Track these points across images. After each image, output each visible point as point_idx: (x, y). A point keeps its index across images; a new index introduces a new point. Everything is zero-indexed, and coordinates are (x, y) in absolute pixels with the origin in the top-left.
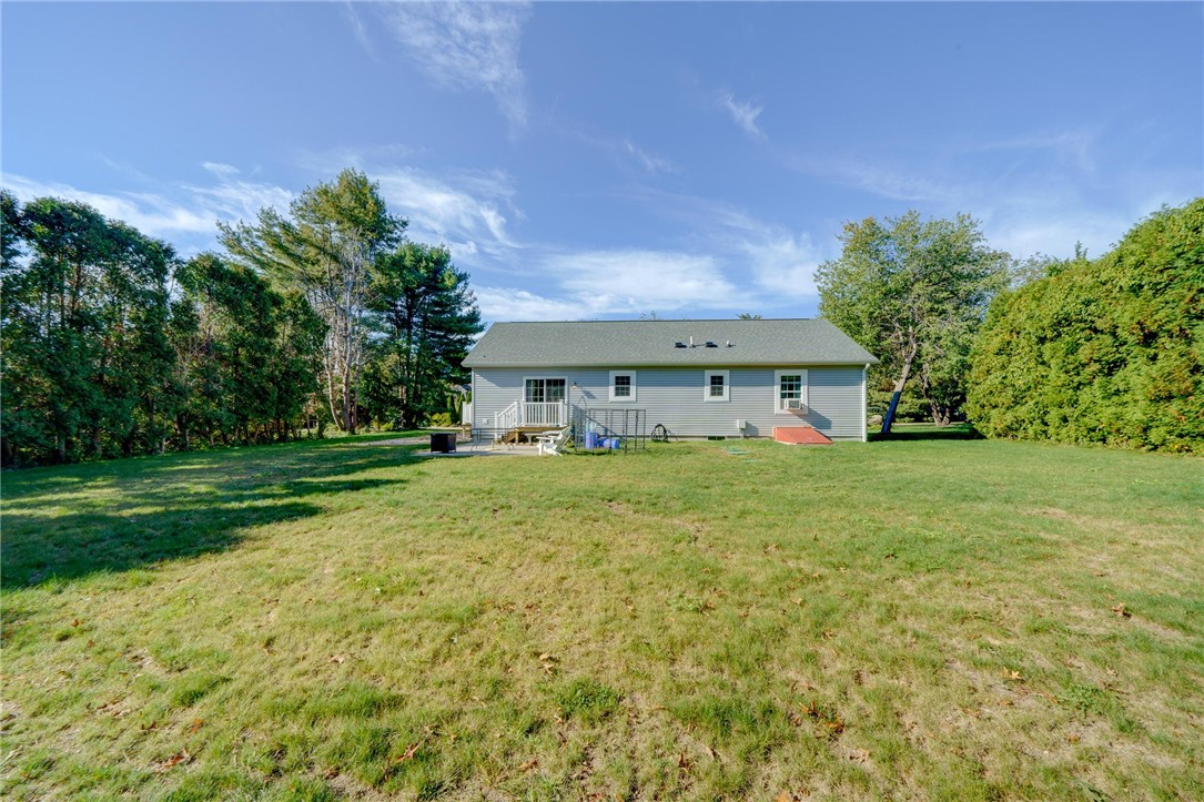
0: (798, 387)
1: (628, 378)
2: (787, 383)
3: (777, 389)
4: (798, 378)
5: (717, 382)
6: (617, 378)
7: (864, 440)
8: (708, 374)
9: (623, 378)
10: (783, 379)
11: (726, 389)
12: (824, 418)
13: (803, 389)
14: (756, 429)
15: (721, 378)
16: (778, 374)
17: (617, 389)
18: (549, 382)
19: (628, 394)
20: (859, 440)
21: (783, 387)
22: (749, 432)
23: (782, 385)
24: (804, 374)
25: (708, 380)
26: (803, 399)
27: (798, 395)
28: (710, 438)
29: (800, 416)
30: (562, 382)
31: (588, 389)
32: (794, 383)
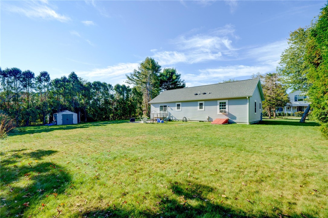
0: (225, 106)
1: (180, 105)
2: (222, 104)
3: (218, 107)
4: (225, 103)
5: (201, 105)
6: (177, 105)
7: (248, 124)
8: (199, 102)
9: (179, 105)
10: (220, 103)
11: (203, 107)
12: (234, 116)
13: (227, 106)
14: (212, 119)
15: (202, 104)
16: (219, 102)
17: (177, 107)
18: (164, 106)
19: (180, 109)
20: (246, 124)
21: (220, 106)
22: (210, 119)
23: (220, 105)
24: (227, 101)
25: (199, 104)
26: (227, 110)
27: (225, 108)
28: (200, 121)
29: (226, 115)
30: (166, 106)
31: (171, 108)
32: (224, 104)
